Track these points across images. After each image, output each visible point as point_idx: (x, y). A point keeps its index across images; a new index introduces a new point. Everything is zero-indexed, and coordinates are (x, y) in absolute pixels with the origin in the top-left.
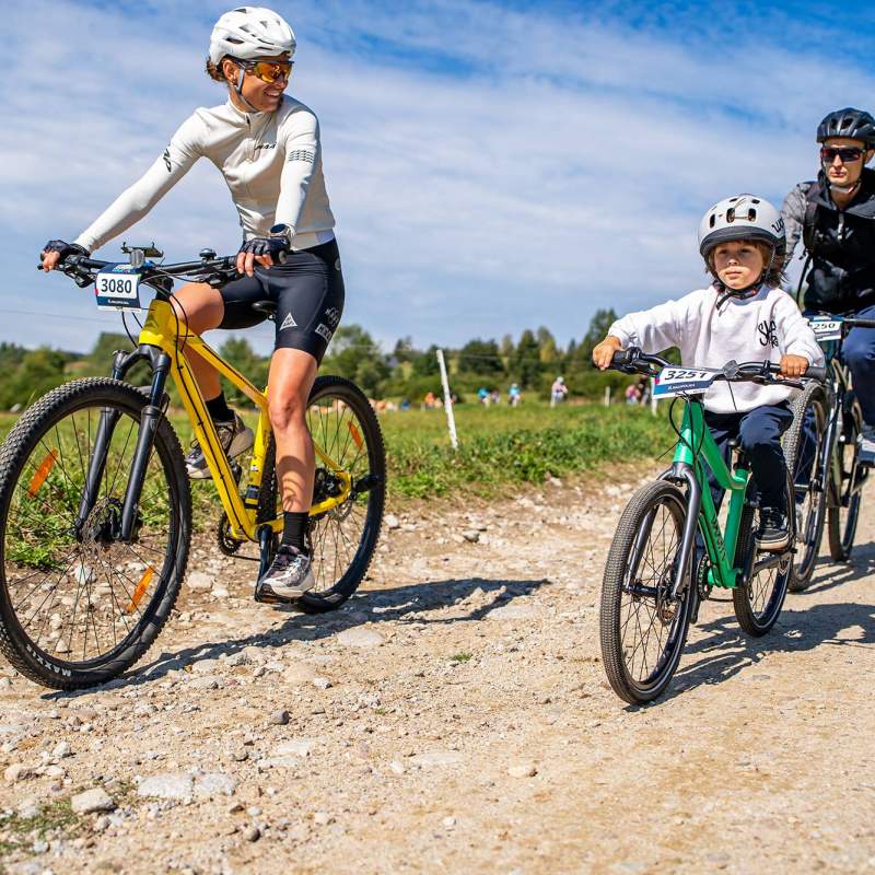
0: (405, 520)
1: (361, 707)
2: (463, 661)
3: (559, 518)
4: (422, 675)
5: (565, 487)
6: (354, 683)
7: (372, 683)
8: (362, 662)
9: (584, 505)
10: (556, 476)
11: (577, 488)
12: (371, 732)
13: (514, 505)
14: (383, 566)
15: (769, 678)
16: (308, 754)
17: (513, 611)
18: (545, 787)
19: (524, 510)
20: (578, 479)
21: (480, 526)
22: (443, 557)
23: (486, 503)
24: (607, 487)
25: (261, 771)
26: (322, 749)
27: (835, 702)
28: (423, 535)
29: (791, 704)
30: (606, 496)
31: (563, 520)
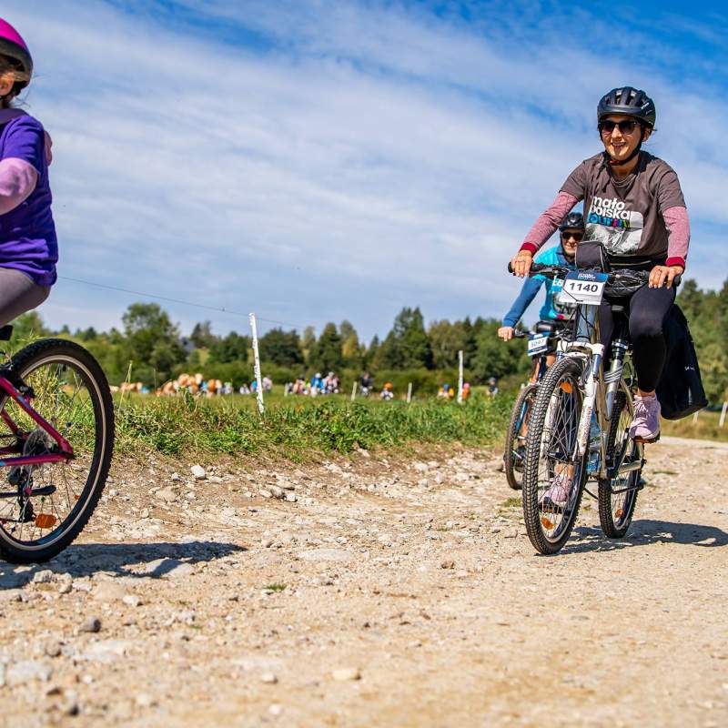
0: (212, 473)
1: (174, 622)
2: (278, 590)
3: (367, 485)
4: (236, 599)
5: (373, 459)
6: (166, 603)
7: (184, 603)
8: (173, 586)
9: (392, 477)
10: (364, 448)
11: (384, 460)
12: (188, 640)
13: (321, 469)
14: (190, 512)
15: (587, 618)
16: (125, 653)
17: (325, 553)
18: (370, 689)
19: (331, 474)
20: (385, 453)
21: (288, 485)
22: (250, 508)
23: (294, 465)
24: (414, 463)
25: (75, 663)
26: (138, 649)
27: (656, 641)
28: (230, 488)
29: (611, 639)
30: (413, 470)
31: (371, 487)
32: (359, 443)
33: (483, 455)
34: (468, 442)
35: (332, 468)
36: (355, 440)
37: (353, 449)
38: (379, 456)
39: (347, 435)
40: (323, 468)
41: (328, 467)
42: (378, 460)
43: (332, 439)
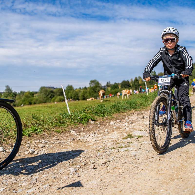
9: (97, 130)
10: (93, 121)
11: (99, 124)
31: (82, 138)
32: (92, 119)
33: (141, 113)
34: (138, 109)
35: (73, 132)
36: (90, 119)
37: (88, 122)
38: (97, 123)
39: (87, 117)
40: (69, 133)
41: (71, 132)
42: (96, 124)
43: (81, 120)
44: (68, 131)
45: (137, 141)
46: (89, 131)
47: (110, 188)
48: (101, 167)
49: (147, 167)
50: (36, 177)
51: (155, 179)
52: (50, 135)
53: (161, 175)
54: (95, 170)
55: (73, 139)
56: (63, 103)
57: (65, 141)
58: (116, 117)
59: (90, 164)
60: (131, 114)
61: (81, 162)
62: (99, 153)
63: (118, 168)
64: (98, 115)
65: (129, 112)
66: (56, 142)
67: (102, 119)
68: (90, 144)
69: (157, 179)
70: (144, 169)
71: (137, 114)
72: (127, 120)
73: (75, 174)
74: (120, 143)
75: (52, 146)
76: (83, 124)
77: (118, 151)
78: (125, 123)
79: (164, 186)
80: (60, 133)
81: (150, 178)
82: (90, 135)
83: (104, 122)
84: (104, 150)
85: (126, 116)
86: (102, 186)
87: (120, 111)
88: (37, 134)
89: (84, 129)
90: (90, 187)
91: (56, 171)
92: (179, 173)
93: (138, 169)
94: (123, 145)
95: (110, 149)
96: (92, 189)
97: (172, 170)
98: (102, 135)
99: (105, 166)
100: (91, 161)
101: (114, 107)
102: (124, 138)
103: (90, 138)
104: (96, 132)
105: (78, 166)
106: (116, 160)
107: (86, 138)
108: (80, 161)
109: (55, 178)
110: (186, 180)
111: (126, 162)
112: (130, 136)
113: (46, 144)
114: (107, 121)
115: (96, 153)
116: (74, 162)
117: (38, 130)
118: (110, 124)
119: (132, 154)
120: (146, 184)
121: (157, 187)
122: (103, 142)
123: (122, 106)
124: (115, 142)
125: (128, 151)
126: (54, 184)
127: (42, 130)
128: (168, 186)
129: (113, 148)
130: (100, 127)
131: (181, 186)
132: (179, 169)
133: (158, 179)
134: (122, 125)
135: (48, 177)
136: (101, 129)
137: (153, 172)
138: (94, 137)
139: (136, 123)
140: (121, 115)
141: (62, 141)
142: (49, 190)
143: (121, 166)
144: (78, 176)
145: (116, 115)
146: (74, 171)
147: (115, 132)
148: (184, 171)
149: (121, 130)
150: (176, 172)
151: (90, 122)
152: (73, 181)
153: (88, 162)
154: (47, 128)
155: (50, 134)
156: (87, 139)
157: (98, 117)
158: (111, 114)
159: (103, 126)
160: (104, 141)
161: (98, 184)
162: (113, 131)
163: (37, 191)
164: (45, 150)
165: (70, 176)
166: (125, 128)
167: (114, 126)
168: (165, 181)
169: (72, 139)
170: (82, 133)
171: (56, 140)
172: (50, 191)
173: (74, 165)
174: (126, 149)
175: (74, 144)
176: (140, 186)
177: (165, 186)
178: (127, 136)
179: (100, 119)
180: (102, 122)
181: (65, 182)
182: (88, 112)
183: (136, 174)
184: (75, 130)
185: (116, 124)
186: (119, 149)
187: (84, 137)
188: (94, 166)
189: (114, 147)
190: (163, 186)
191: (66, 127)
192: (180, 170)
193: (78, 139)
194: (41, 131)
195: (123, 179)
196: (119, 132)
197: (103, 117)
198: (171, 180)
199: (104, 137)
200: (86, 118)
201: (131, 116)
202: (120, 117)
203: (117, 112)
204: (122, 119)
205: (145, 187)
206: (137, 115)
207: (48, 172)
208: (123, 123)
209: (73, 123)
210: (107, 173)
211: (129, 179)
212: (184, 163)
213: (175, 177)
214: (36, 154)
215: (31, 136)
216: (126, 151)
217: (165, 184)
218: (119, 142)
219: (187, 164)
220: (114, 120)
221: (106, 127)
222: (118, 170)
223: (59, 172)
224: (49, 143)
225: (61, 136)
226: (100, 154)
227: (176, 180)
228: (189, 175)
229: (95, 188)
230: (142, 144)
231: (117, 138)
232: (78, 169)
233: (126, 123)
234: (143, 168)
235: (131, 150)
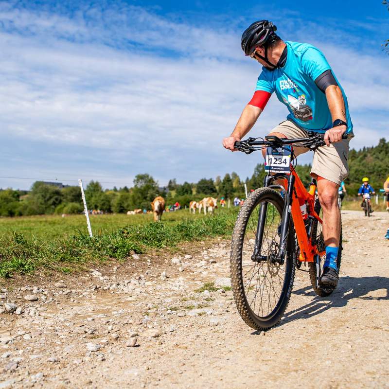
5: (140, 260)
10: (138, 253)
23: (62, 277)
24: (174, 258)
30: (168, 264)
32: (135, 251)
35: (96, 274)
36: (132, 249)
37: (129, 255)
38: (146, 258)
39: (127, 246)
40: (88, 275)
41: (93, 274)
42: (144, 261)
43: (115, 251)
44: (87, 271)
45: (223, 297)
46: (129, 273)
47: (165, 384)
48: (149, 344)
49: (238, 347)
50: (17, 359)
51: (253, 369)
52: (50, 278)
53: (265, 363)
54: (137, 348)
55: (96, 288)
56: (78, 216)
57: (79, 290)
58: (183, 249)
59: (127, 336)
60: (214, 245)
61: (109, 332)
62: (146, 316)
63: (181, 346)
64: (149, 242)
65: (209, 240)
66: (61, 292)
67: (157, 251)
68: (130, 299)
69: (258, 371)
70: (233, 350)
71: (224, 245)
72: (205, 256)
73: (97, 355)
74: (189, 299)
75: (52, 298)
76: (118, 260)
77: (184, 315)
78: (201, 262)
79: (269, 384)
80: (71, 275)
81: (244, 368)
82: (130, 282)
83: (160, 257)
84: (156, 312)
85: (204, 248)
86: (150, 380)
87: (192, 237)
88: (22, 274)
89: (118, 268)
90: (126, 381)
91: (58, 348)
92: (301, 359)
93: (222, 351)
94: (195, 304)
95: (169, 310)
96: (129, 384)
97: (287, 354)
98: (154, 282)
99: (158, 341)
100: (129, 331)
101: (181, 228)
102: (197, 291)
103: (131, 286)
104: (142, 276)
105: (104, 341)
106: (179, 331)
107: (121, 286)
108: (107, 331)
109: (55, 361)
110: (311, 373)
111: (198, 336)
112: (210, 287)
113: (41, 295)
114: (166, 255)
115: (141, 317)
116: (96, 333)
117: (26, 267)
118: (171, 261)
119: (212, 321)
120: (235, 378)
121: (256, 385)
122: (155, 296)
123: (197, 228)
124: (179, 297)
125: (204, 315)
126: (52, 373)
127: (33, 267)
128: (277, 383)
129: (176, 309)
130: (152, 268)
131: (302, 385)
132: (301, 352)
133: (260, 370)
134: (195, 265)
135: (41, 359)
136: (153, 270)
137: (251, 356)
138: (138, 285)
139: (223, 262)
140: (194, 246)
141: (73, 291)
142: (42, 384)
143: (190, 343)
144: (103, 360)
145: (185, 245)
146: (95, 349)
147: (181, 278)
148: (309, 356)
149: (192, 274)
150: (294, 359)
151: (133, 256)
152: (92, 368)
153: (123, 332)
154: (44, 264)
155: (49, 276)
156: (124, 289)
157: (148, 248)
158: (175, 243)
159: (158, 266)
160: (157, 293)
161: (143, 376)
162: (176, 276)
163: (18, 385)
164: (37, 306)
165: (87, 359)
166: (200, 270)
167: (179, 267)
168: (273, 373)
169: (94, 286)
170: (114, 277)
171: (62, 287)
172: (44, 386)
173: (95, 338)
174: (200, 311)
175: (98, 298)
176: (224, 382)
177: (273, 383)
178: (202, 286)
179: (151, 251)
180: (156, 257)
181: (76, 370)
182: (130, 235)
183: (216, 359)
184: (102, 270)
185: (182, 263)
186: (187, 310)
187: (118, 285)
188: (136, 340)
189: (177, 306)
190: (267, 383)
191: (83, 262)
192: (302, 354)
193: (105, 288)
194: (31, 268)
195: (192, 367)
196: (187, 279)
197: (158, 247)
198: (283, 373)
199: (159, 287)
200: (124, 247)
201: (212, 249)
202: (193, 250)
203: (187, 238)
204: (196, 254)
205: (233, 385)
206: (225, 247)
207: (42, 349)
208: (198, 261)
209: (97, 255)
210: (160, 356)
211: (202, 368)
212: (311, 342)
213: (292, 367)
214: (19, 313)
215: (11, 277)
216: (200, 315)
217: (271, 380)
218: (187, 297)
219: (315, 344)
220: (180, 255)
221: (163, 267)
222: (182, 350)
223: (65, 350)
224: (46, 293)
225: (73, 280)
226: (149, 319)
227: (293, 373)
228: (319, 365)
229: (135, 383)
230: (231, 303)
231: (183, 290)
232: (103, 346)
233: (203, 263)
234: (230, 349)
235: (209, 313)
